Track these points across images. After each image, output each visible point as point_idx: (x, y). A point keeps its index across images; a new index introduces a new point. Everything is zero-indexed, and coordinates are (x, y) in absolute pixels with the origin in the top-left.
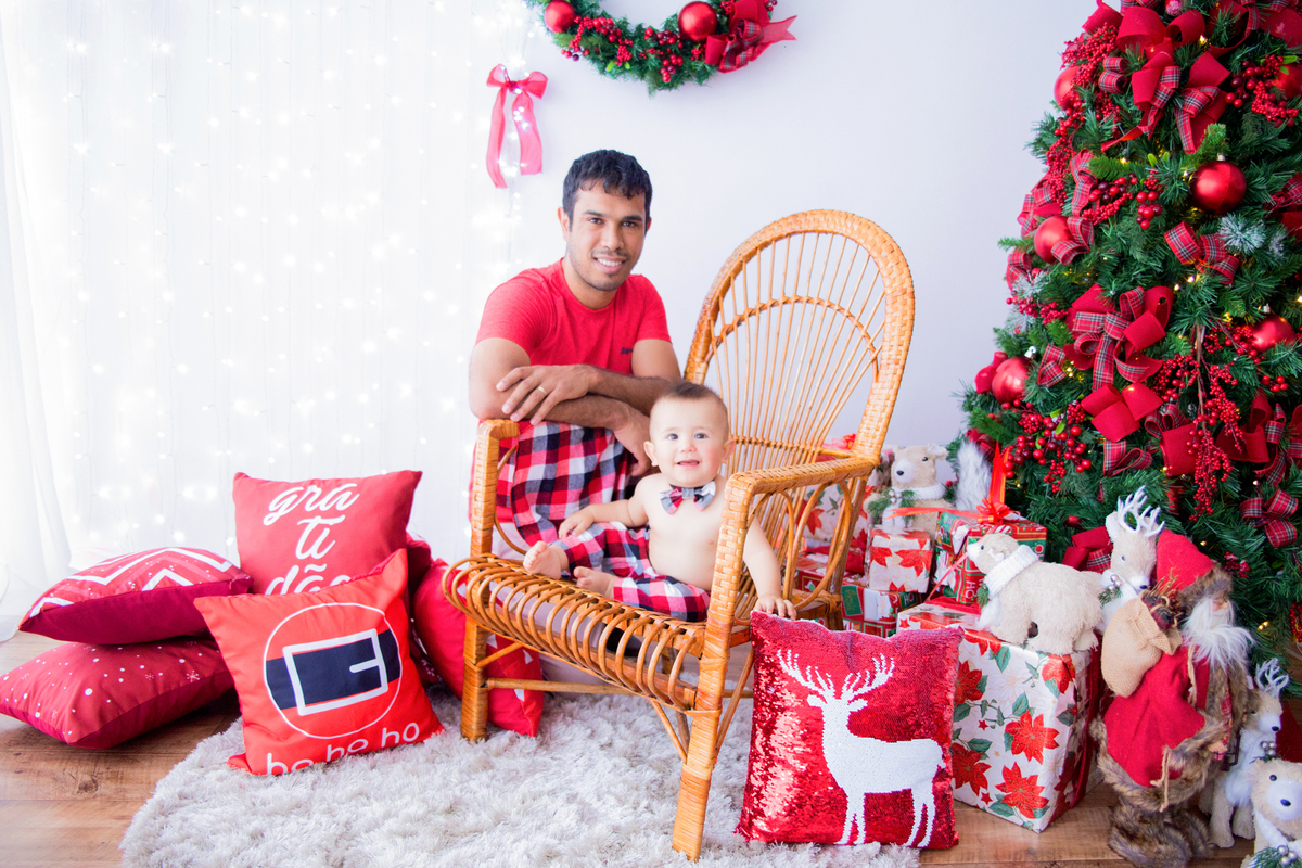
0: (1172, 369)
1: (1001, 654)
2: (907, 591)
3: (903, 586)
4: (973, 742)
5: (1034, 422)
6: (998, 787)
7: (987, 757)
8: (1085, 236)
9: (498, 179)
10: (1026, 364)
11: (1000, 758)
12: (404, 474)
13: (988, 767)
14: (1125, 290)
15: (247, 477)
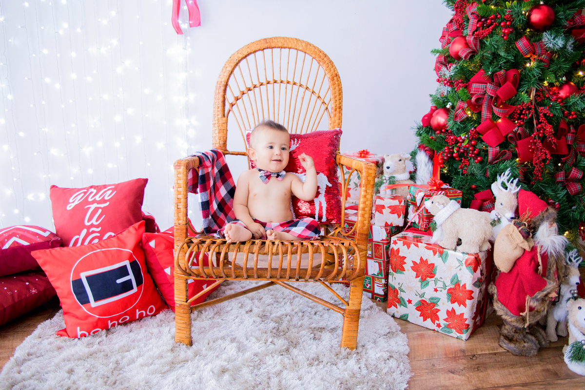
0: (520, 110)
1: (444, 255)
2: (394, 226)
3: (391, 223)
4: (432, 299)
5: (453, 139)
6: (444, 320)
7: (439, 305)
8: (475, 45)
9: (179, 30)
10: (447, 111)
11: (444, 306)
12: (139, 180)
13: (439, 310)
14: (496, 71)
15: (57, 187)
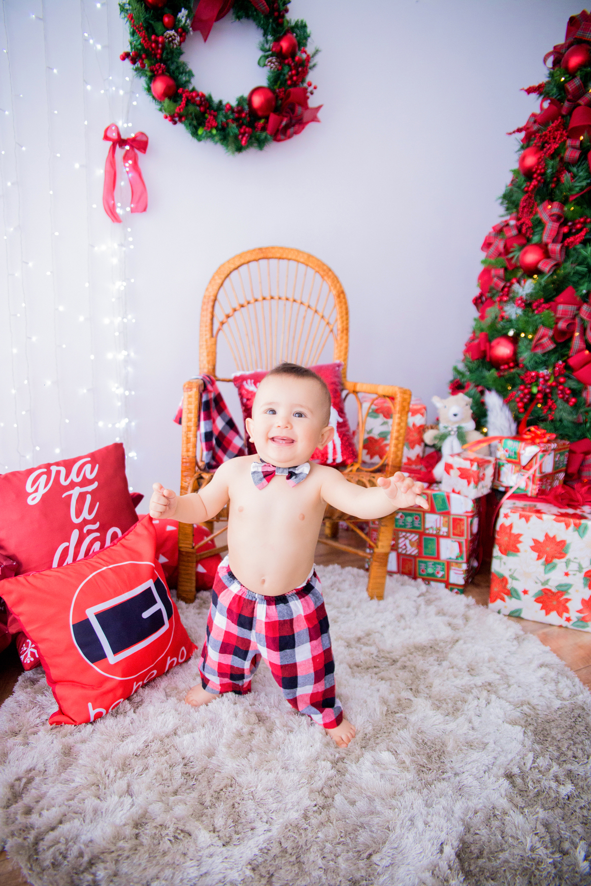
1: (581, 528)
4: (560, 586)
6: (578, 611)
7: (569, 593)
8: (561, 255)
9: (114, 217)
10: (511, 340)
11: (578, 593)
13: (570, 600)
